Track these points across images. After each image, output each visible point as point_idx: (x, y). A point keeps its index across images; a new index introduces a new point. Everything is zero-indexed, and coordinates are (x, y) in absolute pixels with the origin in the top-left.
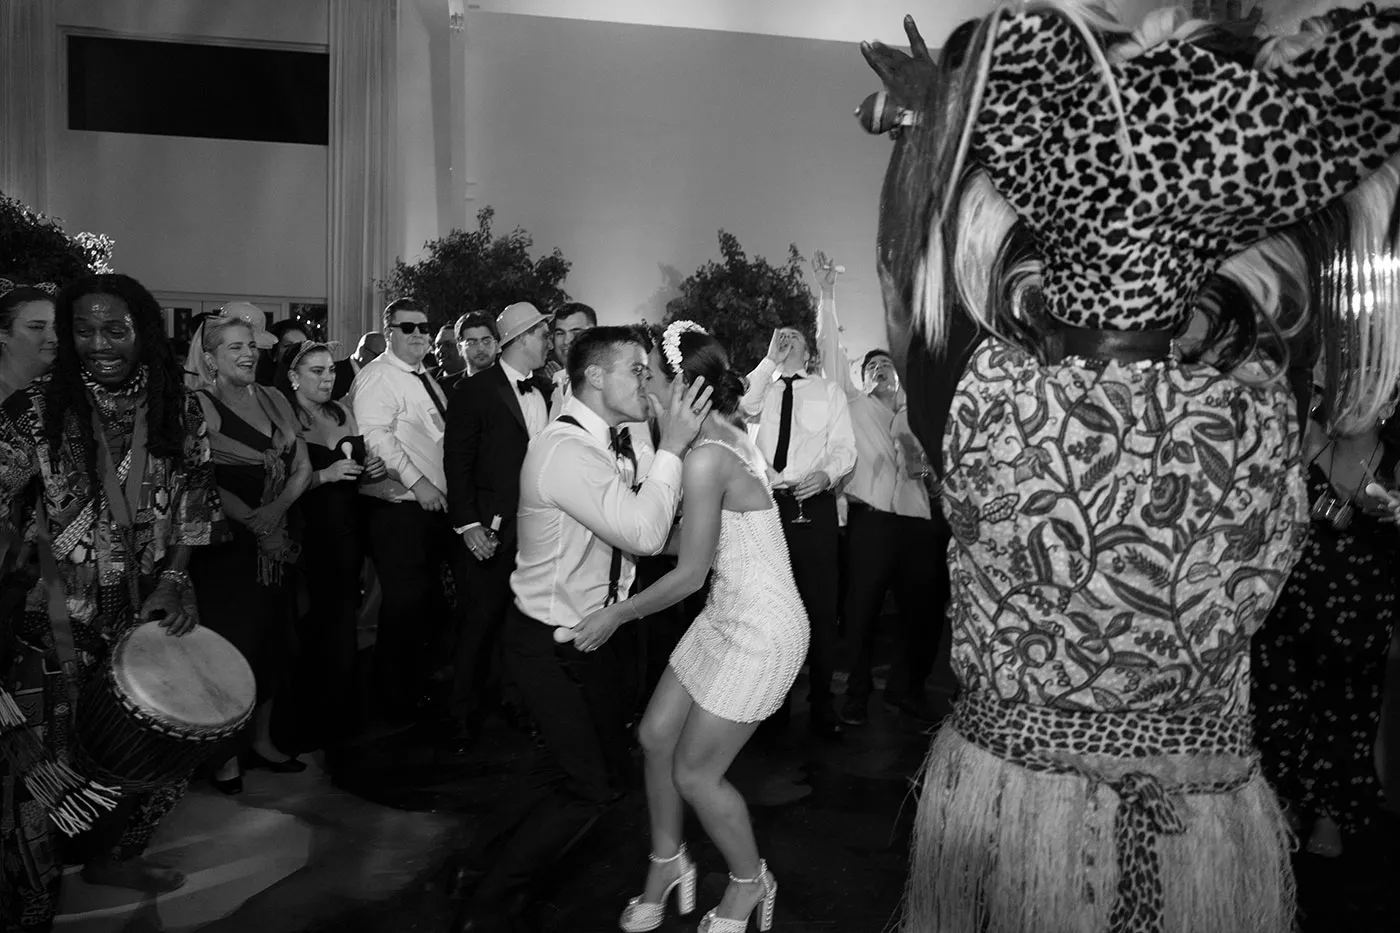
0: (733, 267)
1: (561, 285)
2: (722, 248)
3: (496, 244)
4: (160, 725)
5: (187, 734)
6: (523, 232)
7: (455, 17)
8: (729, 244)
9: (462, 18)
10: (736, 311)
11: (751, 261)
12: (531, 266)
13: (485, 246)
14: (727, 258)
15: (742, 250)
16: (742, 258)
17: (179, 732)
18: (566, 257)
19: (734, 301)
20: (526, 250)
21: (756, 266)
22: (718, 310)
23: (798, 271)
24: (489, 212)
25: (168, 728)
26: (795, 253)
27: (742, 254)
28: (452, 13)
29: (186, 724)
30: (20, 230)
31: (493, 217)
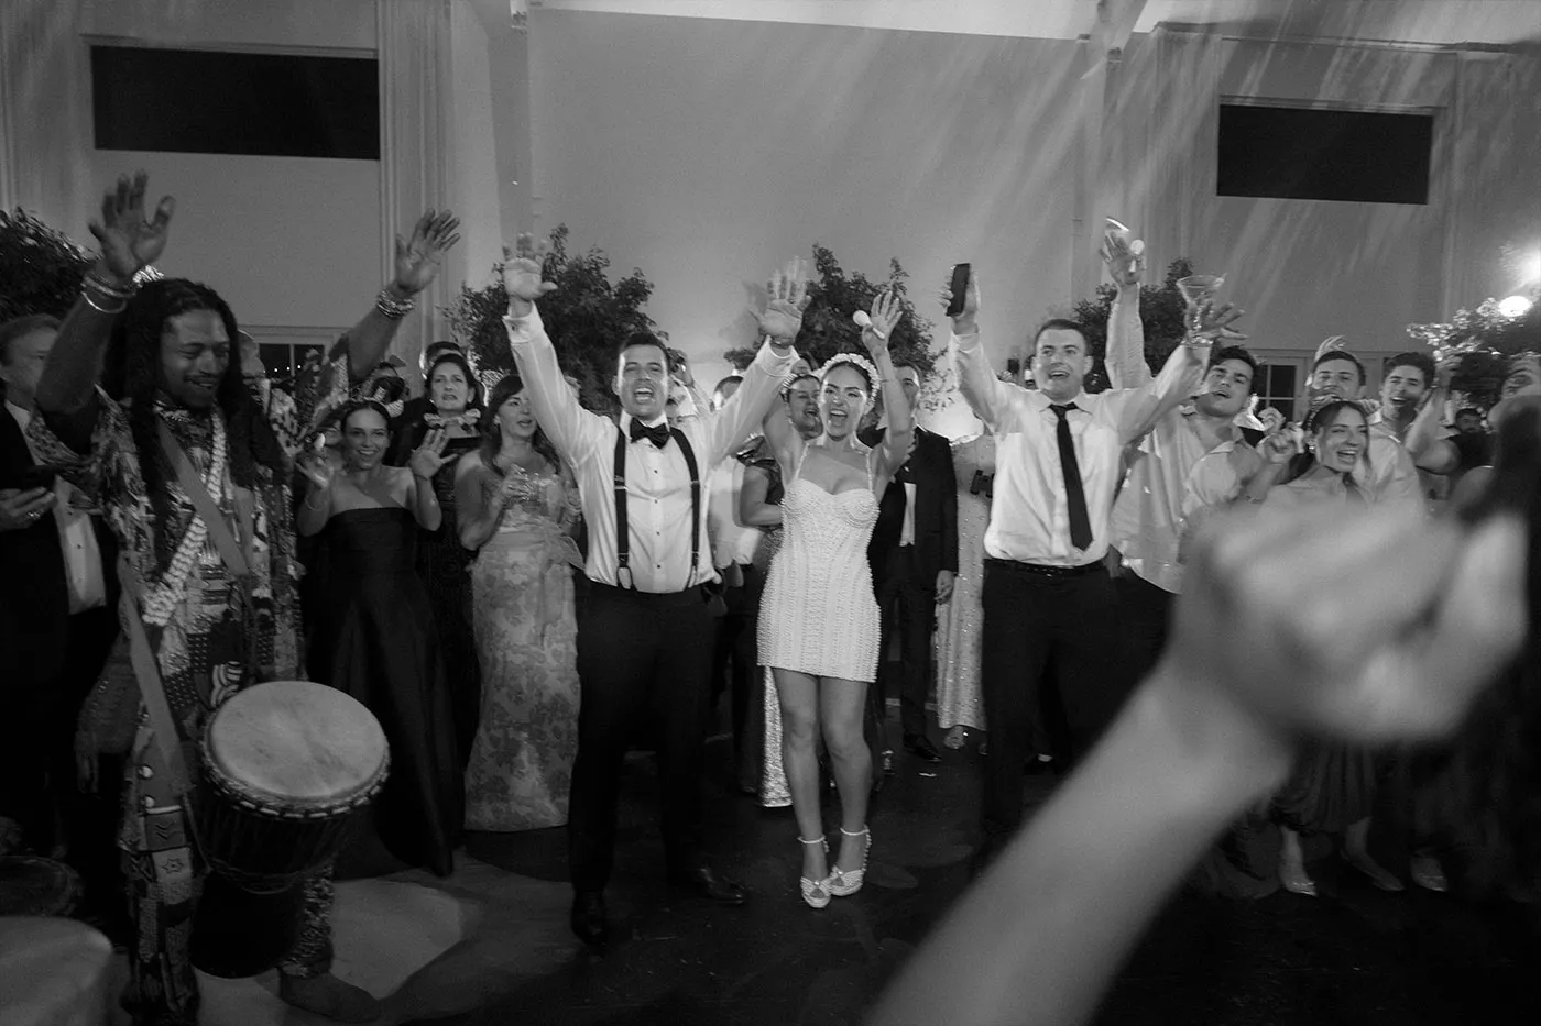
0: (829, 284)
1: (642, 308)
2: (817, 265)
3: (570, 265)
4: (251, 800)
5: (283, 810)
6: (600, 251)
7: (517, 17)
8: (824, 260)
9: (524, 17)
10: (835, 333)
11: (849, 277)
12: (609, 288)
13: (559, 268)
14: (822, 275)
15: (839, 266)
16: (838, 274)
17: (274, 808)
18: (647, 278)
19: (833, 323)
20: (603, 271)
21: (855, 283)
22: (814, 332)
23: (901, 288)
24: (563, 231)
25: (260, 804)
26: (897, 267)
27: (839, 270)
28: (513, 12)
29: (281, 798)
30: (65, 265)
31: (568, 237)
